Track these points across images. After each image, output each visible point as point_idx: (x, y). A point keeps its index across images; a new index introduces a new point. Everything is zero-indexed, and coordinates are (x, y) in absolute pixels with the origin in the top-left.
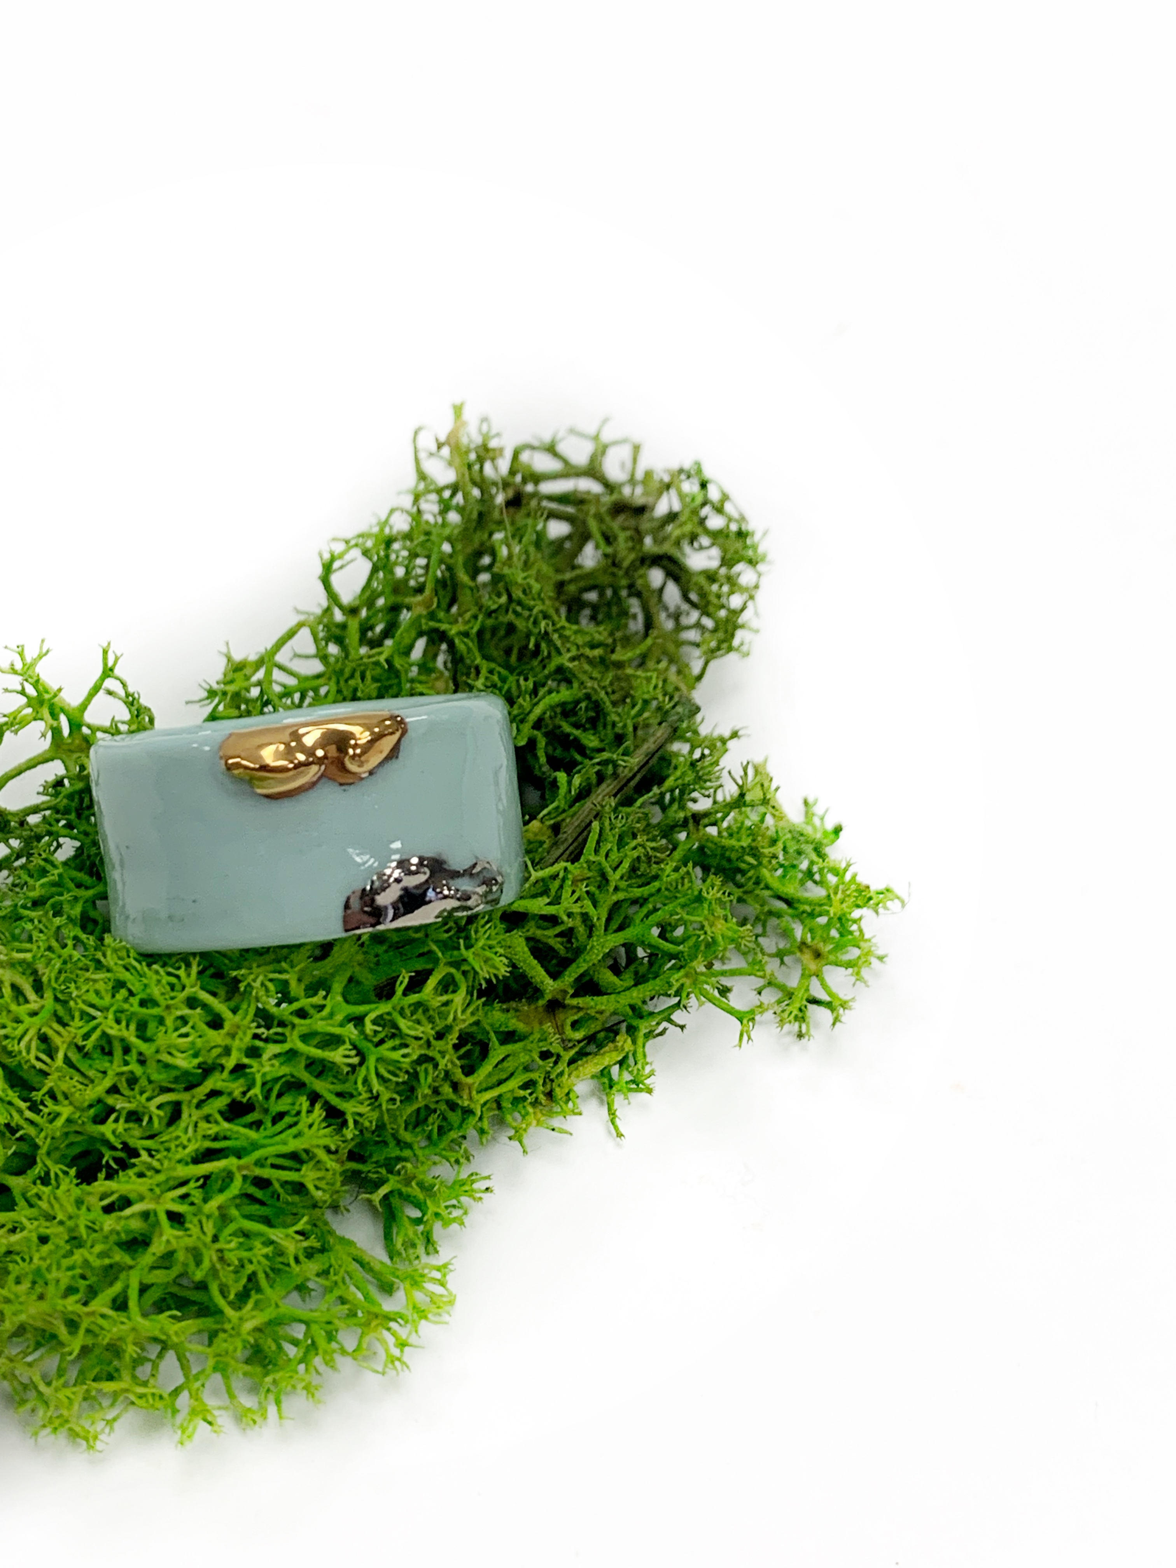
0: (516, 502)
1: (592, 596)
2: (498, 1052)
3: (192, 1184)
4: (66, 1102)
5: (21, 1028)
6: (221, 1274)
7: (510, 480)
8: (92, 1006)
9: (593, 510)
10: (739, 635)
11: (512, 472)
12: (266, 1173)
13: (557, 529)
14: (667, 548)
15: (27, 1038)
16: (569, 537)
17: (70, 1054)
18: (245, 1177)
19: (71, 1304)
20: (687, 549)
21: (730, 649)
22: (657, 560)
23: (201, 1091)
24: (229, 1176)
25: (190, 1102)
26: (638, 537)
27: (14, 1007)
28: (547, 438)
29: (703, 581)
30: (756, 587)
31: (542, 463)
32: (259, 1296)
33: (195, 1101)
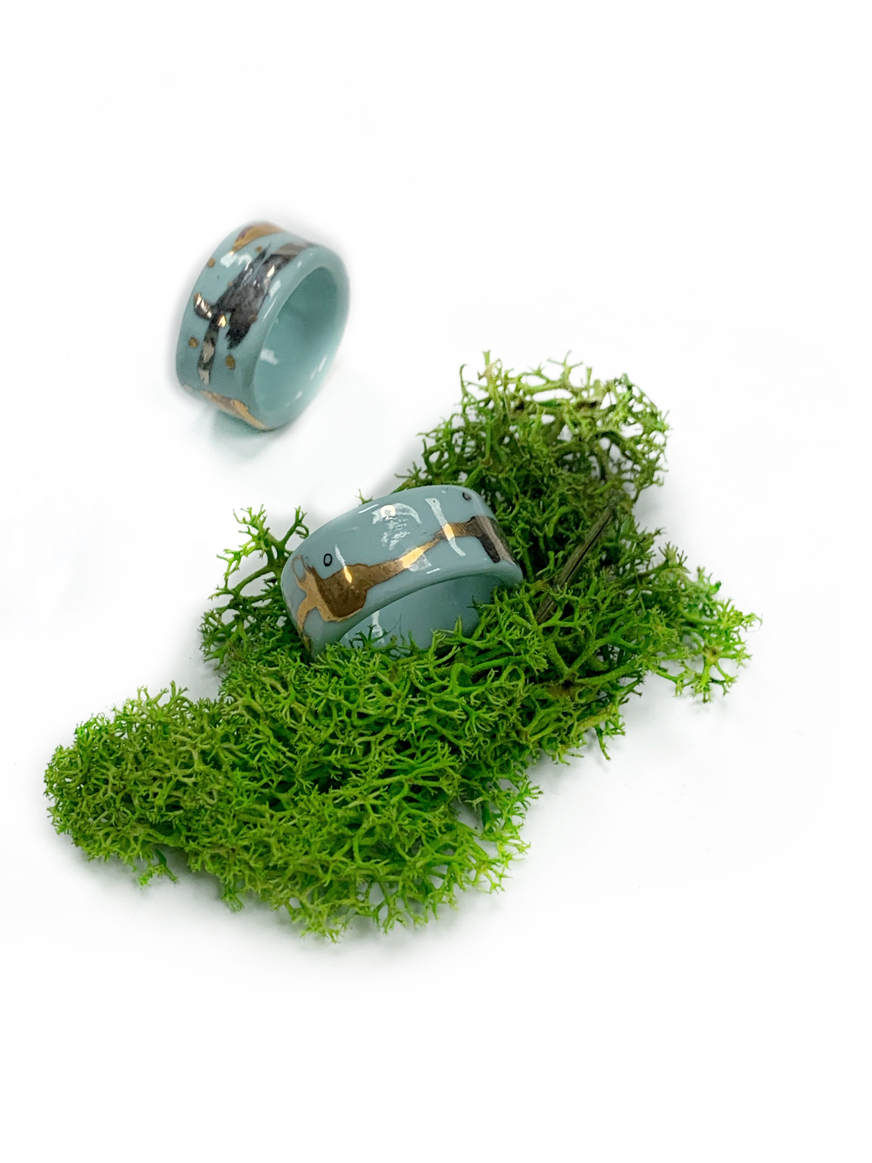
0: (521, 407)
1: (570, 457)
2: (541, 713)
3: (382, 790)
6: (401, 838)
7: (517, 395)
8: (318, 690)
9: (566, 409)
10: (657, 474)
11: (518, 390)
12: (421, 782)
13: (547, 419)
14: (611, 428)
15: (284, 710)
16: (553, 423)
17: (308, 718)
18: (409, 786)
19: (324, 856)
20: (622, 426)
21: (652, 482)
22: (605, 435)
23: (381, 736)
24: (401, 785)
25: (375, 742)
26: (593, 421)
27: (274, 696)
28: (536, 368)
29: (632, 444)
30: (665, 445)
31: (534, 382)
32: (423, 848)
33: (378, 741)
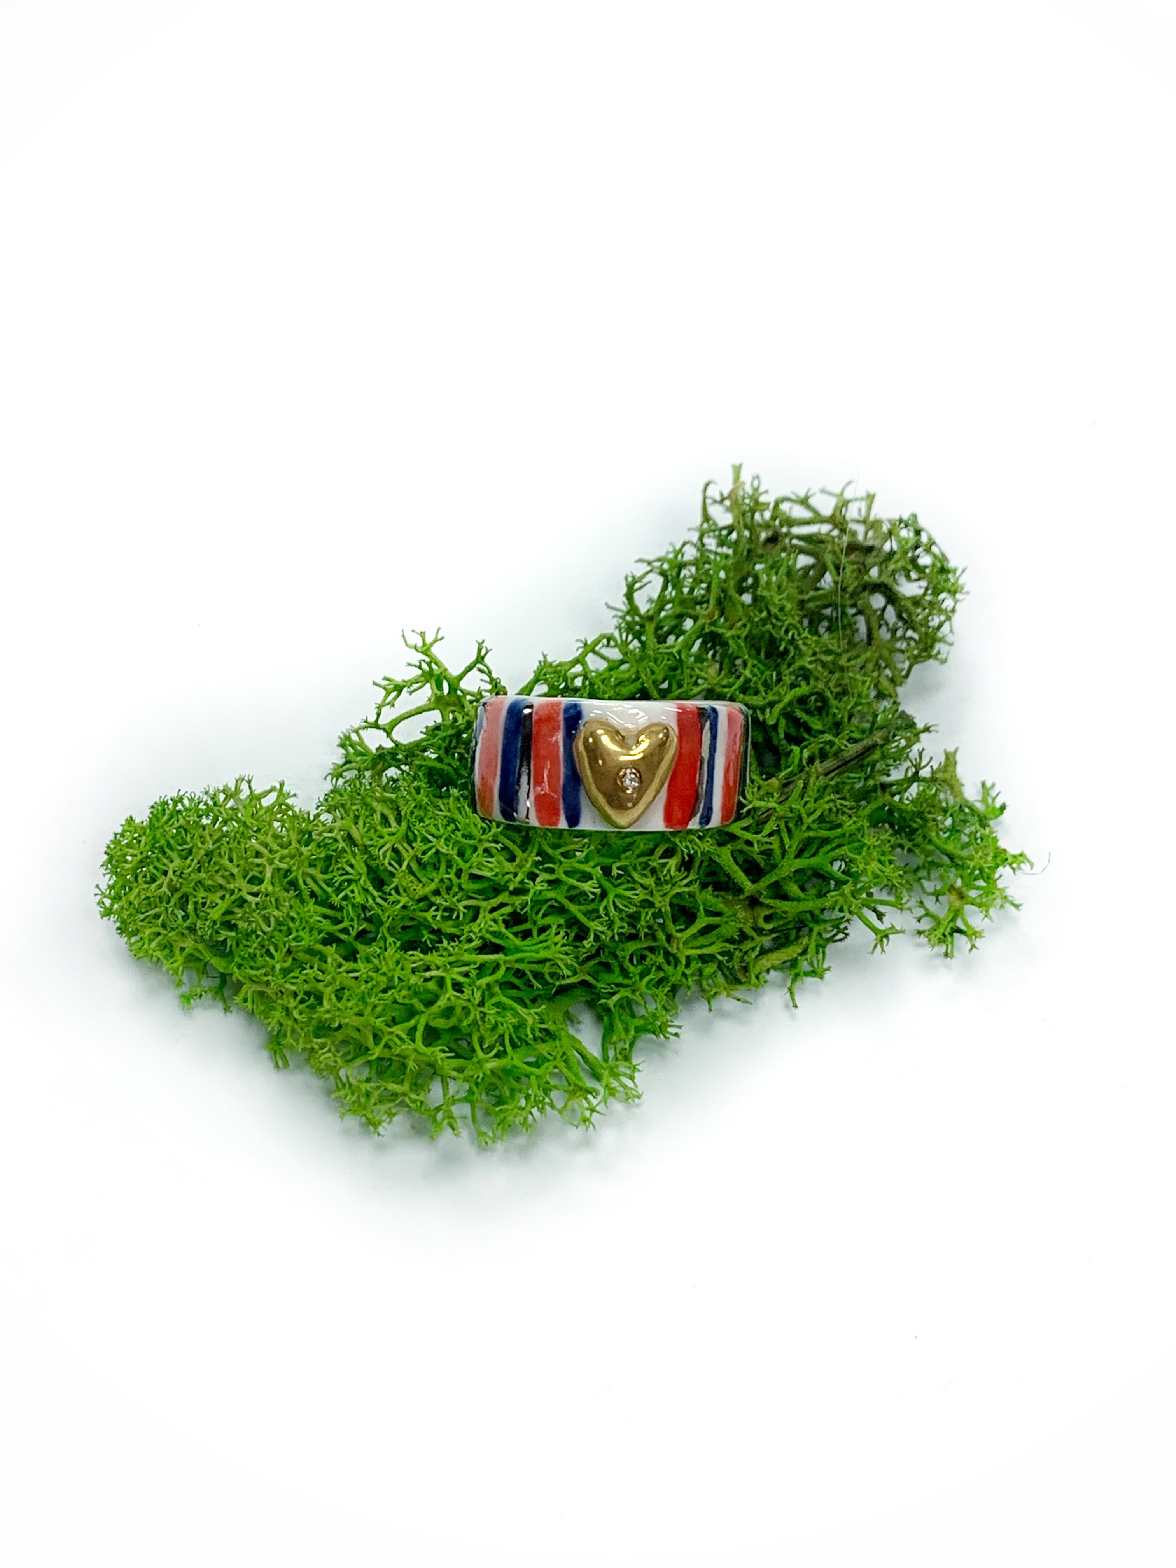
0: (774, 539)
1: (828, 612)
4: (405, 894)
5: (382, 841)
6: (481, 1028)
7: (771, 523)
9: (830, 548)
10: (938, 647)
11: (773, 518)
12: (523, 966)
13: (803, 561)
14: (885, 579)
15: (385, 849)
16: (813, 567)
17: (411, 864)
18: (508, 969)
19: (379, 1023)
20: (902, 580)
21: (930, 657)
22: (880, 587)
23: (494, 902)
24: (497, 967)
25: (485, 908)
26: (864, 569)
27: (379, 828)
28: (802, 494)
29: (909, 604)
30: (953, 611)
31: (799, 512)
32: (501, 1048)
